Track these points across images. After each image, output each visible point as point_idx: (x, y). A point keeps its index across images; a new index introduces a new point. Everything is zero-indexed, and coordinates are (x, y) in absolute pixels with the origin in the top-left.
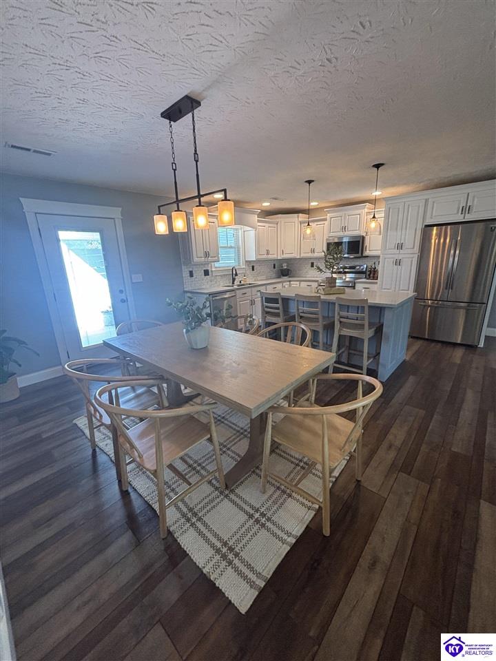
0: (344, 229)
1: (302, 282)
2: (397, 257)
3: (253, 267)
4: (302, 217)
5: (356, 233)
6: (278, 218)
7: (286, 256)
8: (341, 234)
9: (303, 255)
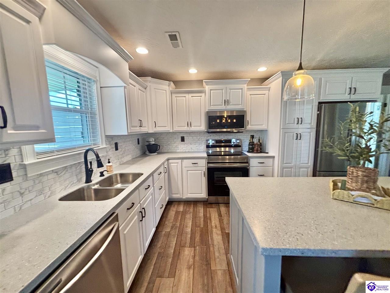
0: (227, 102)
1: (185, 160)
2: (296, 131)
3: (116, 144)
5: (239, 107)
7: (159, 129)
8: (223, 107)
9: (177, 129)
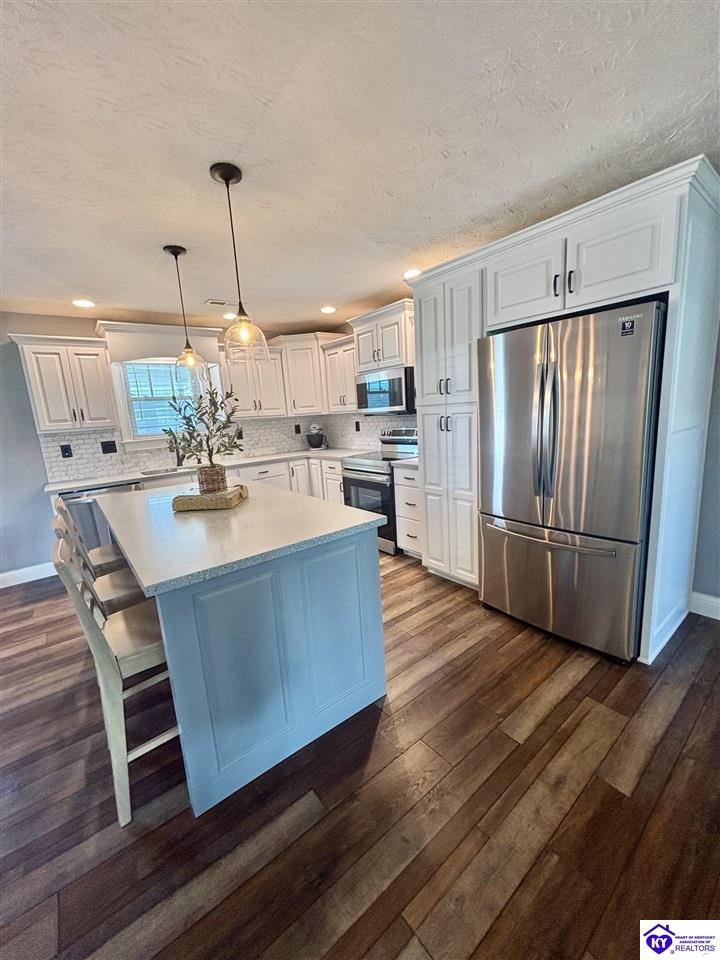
0: (376, 355)
1: (323, 462)
2: (443, 411)
4: (325, 338)
5: (396, 363)
6: (280, 342)
9: (332, 409)
